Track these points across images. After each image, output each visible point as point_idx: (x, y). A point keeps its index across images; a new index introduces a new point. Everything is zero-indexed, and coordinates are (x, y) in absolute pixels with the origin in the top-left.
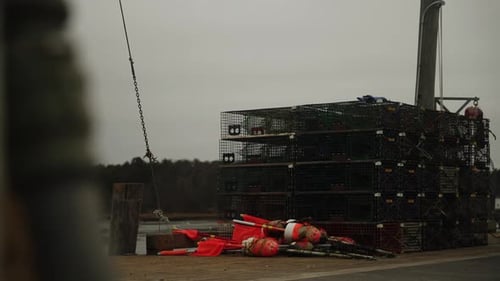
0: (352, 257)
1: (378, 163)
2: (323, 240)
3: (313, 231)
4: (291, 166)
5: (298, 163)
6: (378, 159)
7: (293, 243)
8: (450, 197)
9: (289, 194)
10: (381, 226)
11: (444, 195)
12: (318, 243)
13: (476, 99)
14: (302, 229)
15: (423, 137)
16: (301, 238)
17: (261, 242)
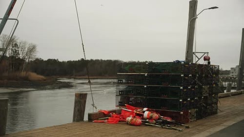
0: (172, 129)
1: (182, 88)
2: (159, 119)
3: (155, 115)
4: (145, 86)
5: (148, 86)
6: (181, 86)
7: (147, 120)
8: (206, 98)
9: (145, 97)
10: (182, 113)
11: (204, 97)
12: (157, 120)
13: (208, 53)
14: (151, 115)
15: (197, 75)
16: (150, 118)
17: (134, 119)
